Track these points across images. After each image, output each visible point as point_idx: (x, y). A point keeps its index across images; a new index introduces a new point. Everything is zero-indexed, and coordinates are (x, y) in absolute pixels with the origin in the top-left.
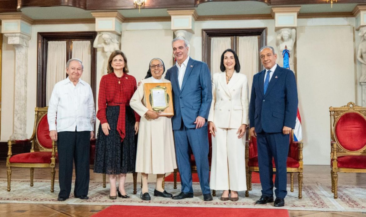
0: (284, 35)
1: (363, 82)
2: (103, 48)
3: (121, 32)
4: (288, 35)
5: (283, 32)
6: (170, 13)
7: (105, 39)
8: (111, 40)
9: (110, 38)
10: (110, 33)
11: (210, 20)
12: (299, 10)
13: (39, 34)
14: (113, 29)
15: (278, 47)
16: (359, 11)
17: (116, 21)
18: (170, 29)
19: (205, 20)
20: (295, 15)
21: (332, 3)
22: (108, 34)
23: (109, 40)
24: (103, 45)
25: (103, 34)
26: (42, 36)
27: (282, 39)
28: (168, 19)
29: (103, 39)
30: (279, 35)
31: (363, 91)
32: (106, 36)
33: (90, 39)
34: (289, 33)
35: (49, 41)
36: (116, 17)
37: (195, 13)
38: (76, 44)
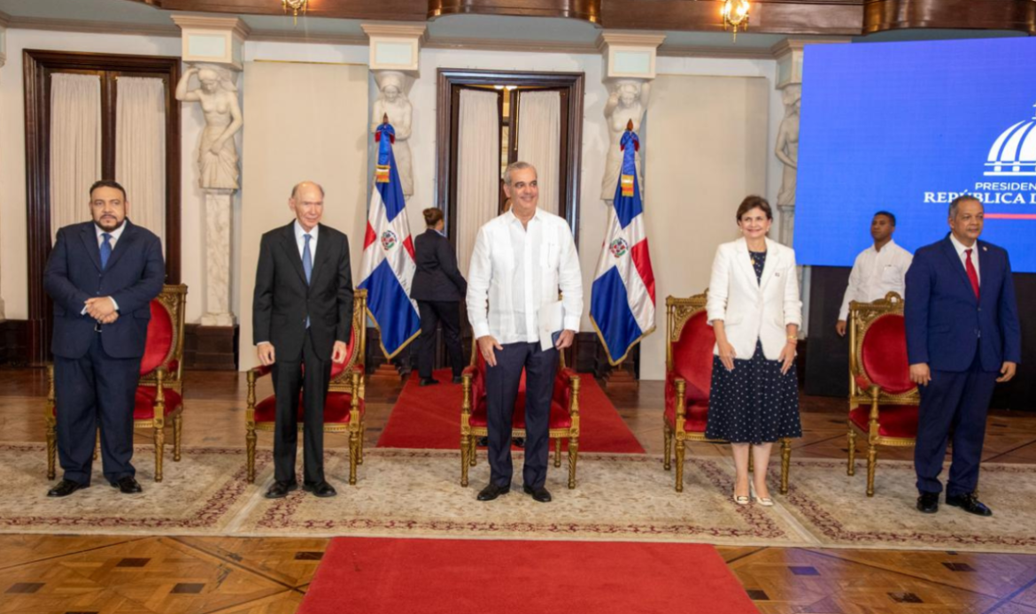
0: (626, 95)
1: (786, 205)
2: (199, 101)
3: (242, 65)
4: (632, 96)
5: (622, 88)
6: (367, 26)
7: (206, 82)
8: (219, 82)
9: (219, 79)
10: (217, 68)
11: (457, 48)
12: (661, 42)
13: (27, 54)
14: (229, 60)
15: (610, 120)
16: (789, 50)
17: (233, 38)
18: (366, 65)
19: (444, 47)
20: (653, 50)
21: (735, 31)
22: (214, 70)
23: (215, 84)
24: (200, 94)
25: (199, 69)
26: (34, 59)
27: (621, 104)
28: (364, 40)
29: (201, 81)
30: (613, 93)
31: (785, 224)
32: (207, 74)
33: (161, 74)
34: (636, 92)
35: (54, 72)
36: (235, 30)
37: (426, 32)
38: (127, 86)
